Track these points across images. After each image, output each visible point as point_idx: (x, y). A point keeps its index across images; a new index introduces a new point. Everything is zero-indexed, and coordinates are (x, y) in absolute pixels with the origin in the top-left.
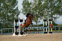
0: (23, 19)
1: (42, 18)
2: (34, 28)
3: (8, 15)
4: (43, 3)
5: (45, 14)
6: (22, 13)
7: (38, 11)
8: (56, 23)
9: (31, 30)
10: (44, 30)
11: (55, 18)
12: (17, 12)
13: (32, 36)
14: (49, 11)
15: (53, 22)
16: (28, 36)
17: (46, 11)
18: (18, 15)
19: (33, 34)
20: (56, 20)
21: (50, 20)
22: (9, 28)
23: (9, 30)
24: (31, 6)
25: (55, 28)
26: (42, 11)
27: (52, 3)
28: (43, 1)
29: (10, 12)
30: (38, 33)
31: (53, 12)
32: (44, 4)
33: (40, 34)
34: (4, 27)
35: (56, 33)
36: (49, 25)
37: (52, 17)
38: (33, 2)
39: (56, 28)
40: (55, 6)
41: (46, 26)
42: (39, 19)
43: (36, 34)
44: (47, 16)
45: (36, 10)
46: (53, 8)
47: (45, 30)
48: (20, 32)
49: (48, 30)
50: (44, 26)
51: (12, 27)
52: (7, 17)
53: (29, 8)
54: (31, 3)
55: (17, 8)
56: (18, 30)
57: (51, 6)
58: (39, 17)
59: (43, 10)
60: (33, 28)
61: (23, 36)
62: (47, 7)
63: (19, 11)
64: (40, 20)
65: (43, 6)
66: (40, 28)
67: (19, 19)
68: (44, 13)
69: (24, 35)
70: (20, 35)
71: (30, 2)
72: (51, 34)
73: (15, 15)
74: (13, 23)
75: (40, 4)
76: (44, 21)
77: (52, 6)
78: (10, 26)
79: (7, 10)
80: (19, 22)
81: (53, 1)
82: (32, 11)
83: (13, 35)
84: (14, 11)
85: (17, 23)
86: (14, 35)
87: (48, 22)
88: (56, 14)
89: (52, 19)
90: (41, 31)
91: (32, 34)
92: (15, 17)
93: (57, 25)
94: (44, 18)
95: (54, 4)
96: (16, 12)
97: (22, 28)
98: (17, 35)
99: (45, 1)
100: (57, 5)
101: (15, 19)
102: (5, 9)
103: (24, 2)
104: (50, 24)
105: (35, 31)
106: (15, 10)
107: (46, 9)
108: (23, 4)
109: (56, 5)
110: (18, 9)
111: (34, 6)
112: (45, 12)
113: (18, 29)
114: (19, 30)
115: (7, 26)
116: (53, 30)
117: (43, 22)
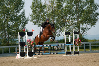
0: (33, 30)
1: (63, 30)
2: (50, 46)
3: (8, 24)
4: (64, 5)
5: (68, 23)
6: (31, 21)
7: (57, 17)
8: (85, 38)
9: (46, 49)
10: (66, 48)
11: (84, 30)
12: (23, 20)
13: (48, 58)
14: (75, 19)
15: (81, 35)
16: (40, 59)
17: (70, 17)
18: (24, 25)
19: (49, 55)
20: (85, 32)
21: (75, 33)
22: (10, 45)
23: (11, 48)
24: (45, 10)
25: (83, 45)
26: (62, 18)
27: (78, 5)
28: (64, 2)
29: (12, 20)
30: (57, 53)
31: (80, 20)
32: (66, 7)
33: (60, 55)
34: (2, 44)
35: (86, 54)
36: (74, 41)
37: (79, 27)
38: (48, 3)
39: (86, 45)
40: (83, 10)
41: (70, 43)
42: (58, 31)
43: (54, 55)
44: (70, 25)
45: (54, 16)
46: (81, 14)
47: (68, 49)
48: (28, 51)
49: (72, 48)
50: (67, 43)
51: (16, 45)
52: (6, 29)
53: (42, 14)
54: (45, 6)
55: (23, 13)
56: (24, 49)
57: (77, 11)
58: (58, 28)
59: (64, 16)
60: (48, 45)
61: (32, 59)
62: (70, 12)
63: (26, 18)
64: (60, 33)
65: (65, 10)
66: (60, 45)
67: (27, 31)
68: (66, 22)
69: (35, 57)
70: (27, 57)
71: (43, 4)
72: (77, 55)
73: (19, 25)
74: (17, 38)
75: (59, 6)
76: (67, 33)
77: (79, 10)
78: (12, 42)
79: (7, 17)
80: (27, 36)
81: (81, 2)
82: (46, 18)
83: (17, 58)
84: (18, 19)
85: (24, 38)
86: (18, 56)
87: (72, 35)
88: (85, 23)
89: (79, 31)
90: (61, 50)
91: (47, 55)
92: (20, 27)
93: (86, 40)
94: (65, 30)
95: (82, 7)
96: (21, 20)
97: (31, 45)
98: (22, 58)
99: (68, 2)
100: (87, 8)
101: (20, 31)
102: (4, 15)
103: (33, 3)
104: (76, 38)
105: (51, 50)
106: (20, 16)
107: (69, 15)
108: (33, 6)
109: (85, 8)
110: (24, 15)
111: (51, 10)
112: (68, 20)
113: (24, 47)
114: (26, 49)
115: (6, 42)
116: (80, 48)
117: (65, 36)
